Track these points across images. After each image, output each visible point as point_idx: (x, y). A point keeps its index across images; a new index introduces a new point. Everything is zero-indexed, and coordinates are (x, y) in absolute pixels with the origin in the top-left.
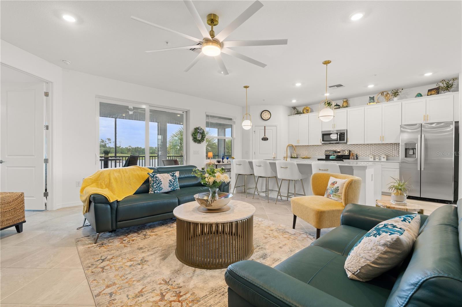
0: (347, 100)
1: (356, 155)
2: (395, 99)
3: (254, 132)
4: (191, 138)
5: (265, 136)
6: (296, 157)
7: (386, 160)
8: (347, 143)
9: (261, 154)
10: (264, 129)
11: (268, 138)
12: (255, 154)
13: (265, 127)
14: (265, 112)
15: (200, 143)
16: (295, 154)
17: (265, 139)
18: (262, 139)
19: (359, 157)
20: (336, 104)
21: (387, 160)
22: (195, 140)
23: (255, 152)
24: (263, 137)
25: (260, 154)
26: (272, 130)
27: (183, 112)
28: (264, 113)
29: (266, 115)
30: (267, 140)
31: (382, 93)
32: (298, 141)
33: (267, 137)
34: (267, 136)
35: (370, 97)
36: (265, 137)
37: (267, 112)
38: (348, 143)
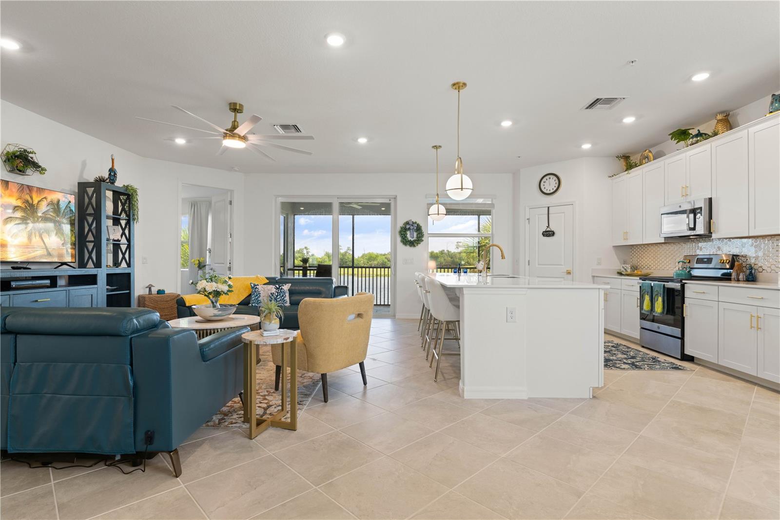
0: (728, 115)
1: (752, 268)
3: (527, 221)
4: (399, 239)
5: (549, 227)
8: (711, 237)
9: (541, 265)
10: (547, 212)
11: (555, 231)
12: (529, 265)
13: (548, 208)
14: (547, 177)
15: (414, 246)
16: (627, 266)
17: (549, 233)
18: (543, 234)
19: (760, 276)
20: (698, 132)
22: (405, 242)
23: (529, 261)
24: (544, 230)
25: (539, 265)
26: (564, 213)
27: (390, 200)
28: (547, 180)
29: (550, 185)
30: (552, 236)
32: (626, 235)
33: (552, 230)
34: (552, 227)
35: (774, 96)
36: (548, 229)
37: (552, 177)
38: (714, 236)
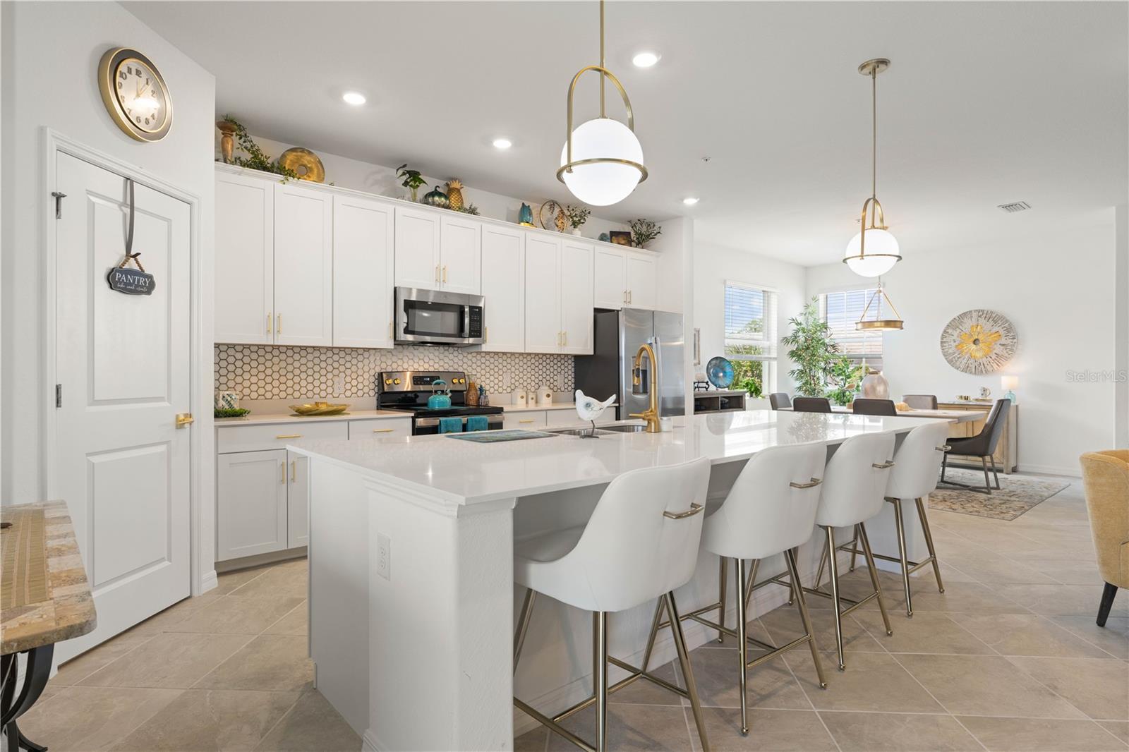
1: (480, 390)
2: (577, 232)
3: (53, 203)
5: (129, 255)
6: (237, 407)
7: (551, 401)
10: (124, 198)
12: (58, 405)
13: (130, 183)
14: (132, 64)
17: (133, 281)
18: (110, 278)
20: (433, 190)
21: (554, 402)
24: (115, 265)
28: (129, 70)
29: (140, 98)
30: (149, 292)
31: (553, 204)
32: (274, 322)
33: (147, 272)
34: (146, 262)
35: (523, 204)
36: (132, 264)
37: (144, 71)
38: (485, 348)
